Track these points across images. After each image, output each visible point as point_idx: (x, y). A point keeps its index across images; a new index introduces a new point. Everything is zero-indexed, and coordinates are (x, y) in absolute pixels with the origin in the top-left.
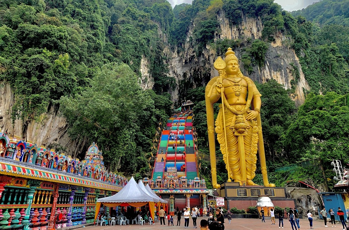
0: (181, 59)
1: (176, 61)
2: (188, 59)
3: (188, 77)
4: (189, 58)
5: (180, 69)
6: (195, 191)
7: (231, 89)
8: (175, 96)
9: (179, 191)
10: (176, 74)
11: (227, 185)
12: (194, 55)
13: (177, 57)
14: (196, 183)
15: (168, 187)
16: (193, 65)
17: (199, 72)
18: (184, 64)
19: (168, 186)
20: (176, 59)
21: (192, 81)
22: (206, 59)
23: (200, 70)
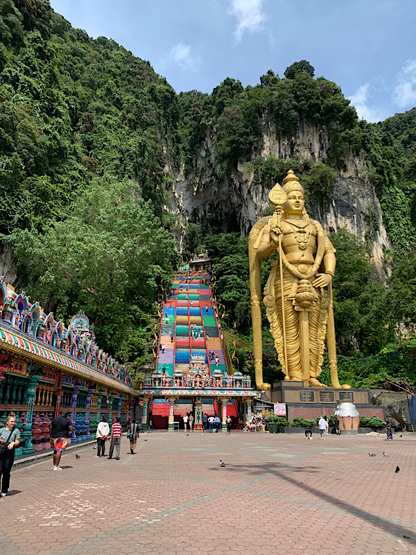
0: (190, 185)
1: (181, 188)
2: (202, 187)
4: (204, 185)
5: (187, 202)
6: (234, 393)
7: (292, 239)
9: (210, 393)
10: (181, 209)
11: (284, 384)
12: (212, 181)
13: (184, 182)
14: (236, 380)
15: (193, 386)
16: (209, 197)
17: (218, 210)
19: (193, 384)
20: (182, 185)
21: (207, 223)
22: (235, 188)
23: (220, 207)
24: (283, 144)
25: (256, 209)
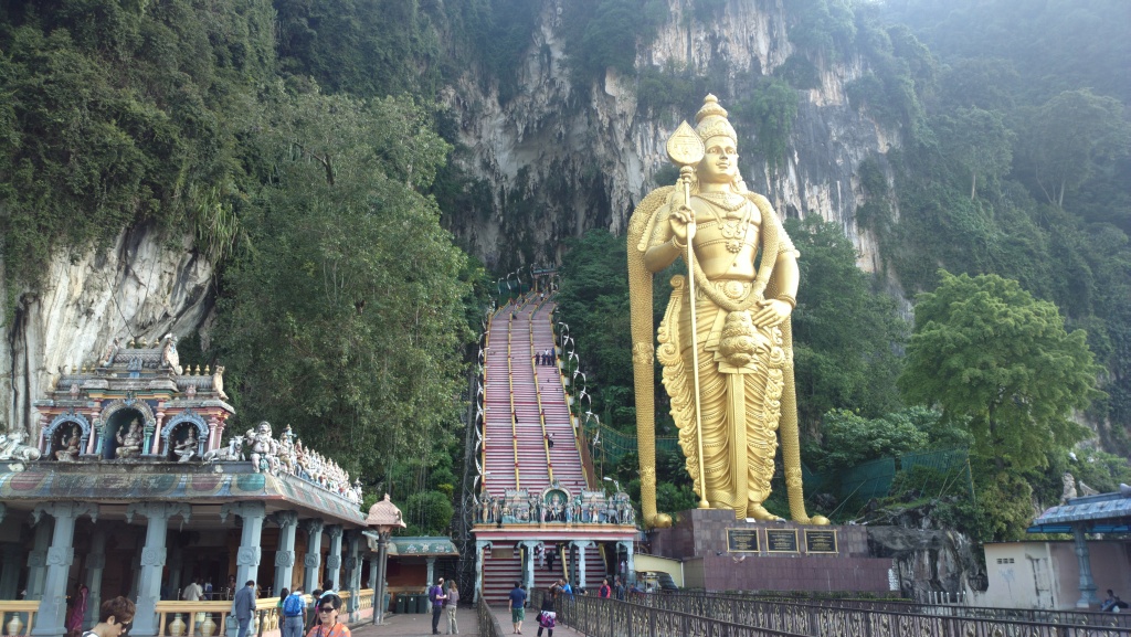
0: (511, 123)
1: (494, 127)
2: (535, 125)
3: (531, 184)
4: (539, 122)
5: (505, 155)
7: (712, 231)
8: (490, 244)
10: (492, 172)
11: (698, 516)
12: (553, 114)
13: (498, 116)
16: (548, 147)
17: (566, 172)
18: (520, 139)
20: (494, 122)
21: (544, 199)
22: (601, 129)
23: (571, 165)
24: (696, 40)
25: (642, 170)
